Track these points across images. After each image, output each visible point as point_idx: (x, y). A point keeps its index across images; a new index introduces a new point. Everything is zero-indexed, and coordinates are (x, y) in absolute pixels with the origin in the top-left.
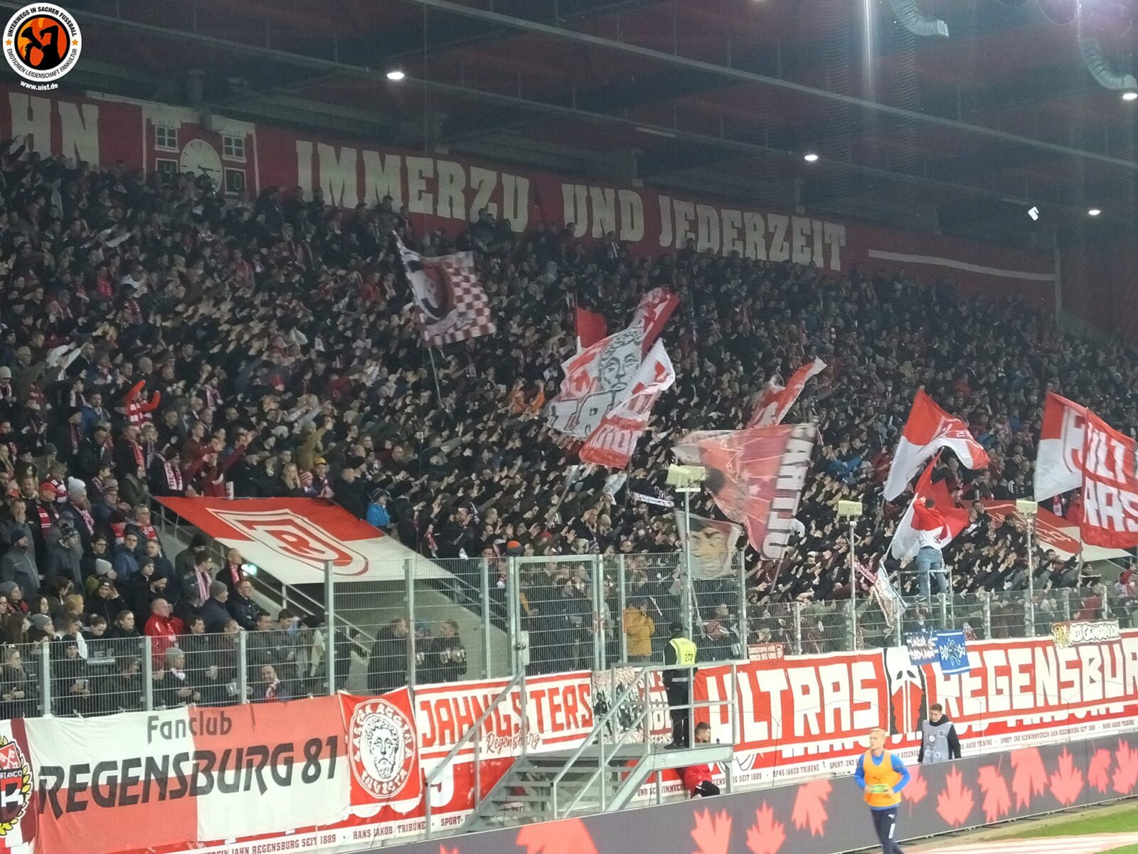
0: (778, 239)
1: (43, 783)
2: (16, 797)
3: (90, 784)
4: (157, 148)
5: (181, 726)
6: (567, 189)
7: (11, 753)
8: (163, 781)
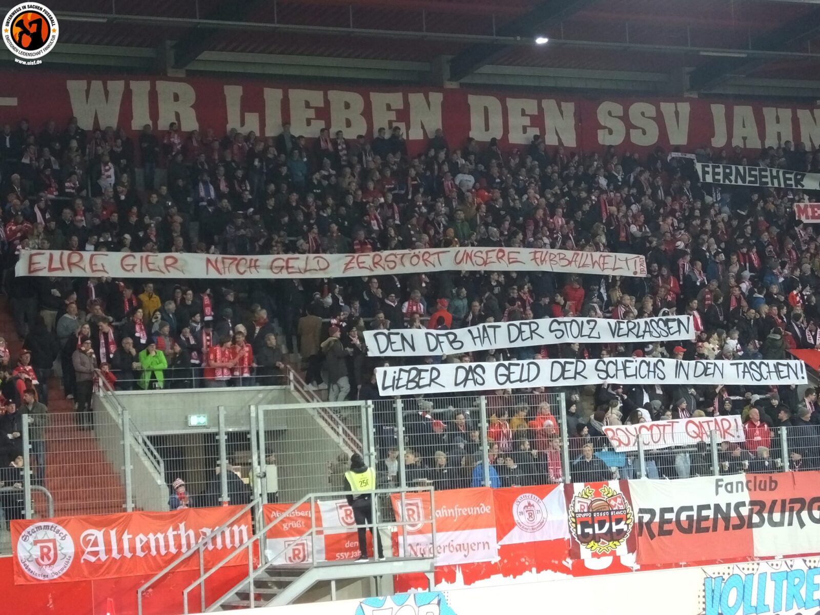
1: (641, 519)
2: (622, 526)
3: (674, 520)
5: (740, 485)
7: (619, 500)
8: (727, 518)
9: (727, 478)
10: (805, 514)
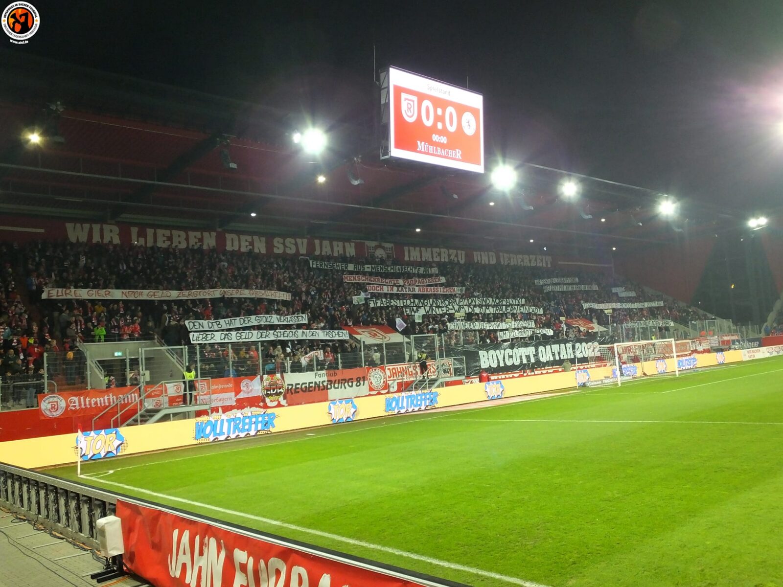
0: (533, 261)
1: (288, 387)
2: (281, 390)
3: (300, 388)
4: (369, 251)
5: (324, 375)
6: (475, 253)
7: (280, 381)
8: (319, 386)
9: (319, 372)
10: (346, 384)
